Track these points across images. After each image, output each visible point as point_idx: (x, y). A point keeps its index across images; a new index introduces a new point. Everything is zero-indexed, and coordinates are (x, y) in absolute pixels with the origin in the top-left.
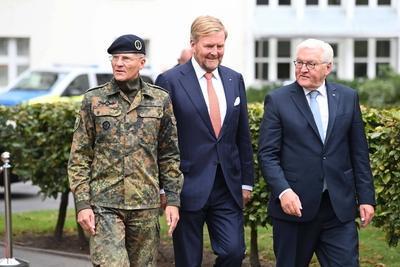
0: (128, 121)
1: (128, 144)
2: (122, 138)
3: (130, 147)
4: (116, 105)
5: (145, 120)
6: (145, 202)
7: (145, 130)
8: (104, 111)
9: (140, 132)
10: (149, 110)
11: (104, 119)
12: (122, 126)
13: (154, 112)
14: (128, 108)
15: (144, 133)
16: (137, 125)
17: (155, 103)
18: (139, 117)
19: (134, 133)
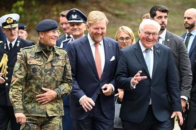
0: (46, 68)
1: (46, 81)
2: (43, 77)
3: (47, 83)
4: (40, 59)
5: (56, 68)
6: (58, 112)
7: (56, 73)
8: (33, 62)
9: (53, 74)
10: (57, 62)
11: (34, 67)
12: (43, 71)
13: (60, 63)
14: (47, 61)
15: (55, 75)
16: (51, 70)
17: (60, 57)
18: (52, 66)
19: (50, 75)
